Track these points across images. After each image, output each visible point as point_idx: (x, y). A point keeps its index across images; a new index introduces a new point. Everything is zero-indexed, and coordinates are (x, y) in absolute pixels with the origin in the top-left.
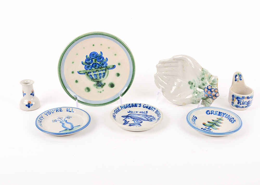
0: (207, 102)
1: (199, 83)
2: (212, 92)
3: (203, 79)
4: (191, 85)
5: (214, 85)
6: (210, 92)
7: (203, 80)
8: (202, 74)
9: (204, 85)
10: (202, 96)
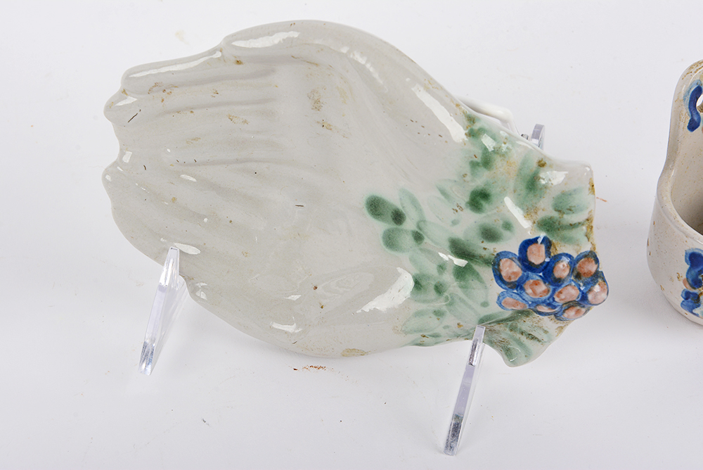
0: (518, 336)
1: (454, 223)
2: (557, 282)
3: (479, 199)
4: (393, 226)
5: (567, 233)
6: (543, 287)
7: (483, 202)
8: (474, 165)
9: (489, 234)
10: (485, 304)
